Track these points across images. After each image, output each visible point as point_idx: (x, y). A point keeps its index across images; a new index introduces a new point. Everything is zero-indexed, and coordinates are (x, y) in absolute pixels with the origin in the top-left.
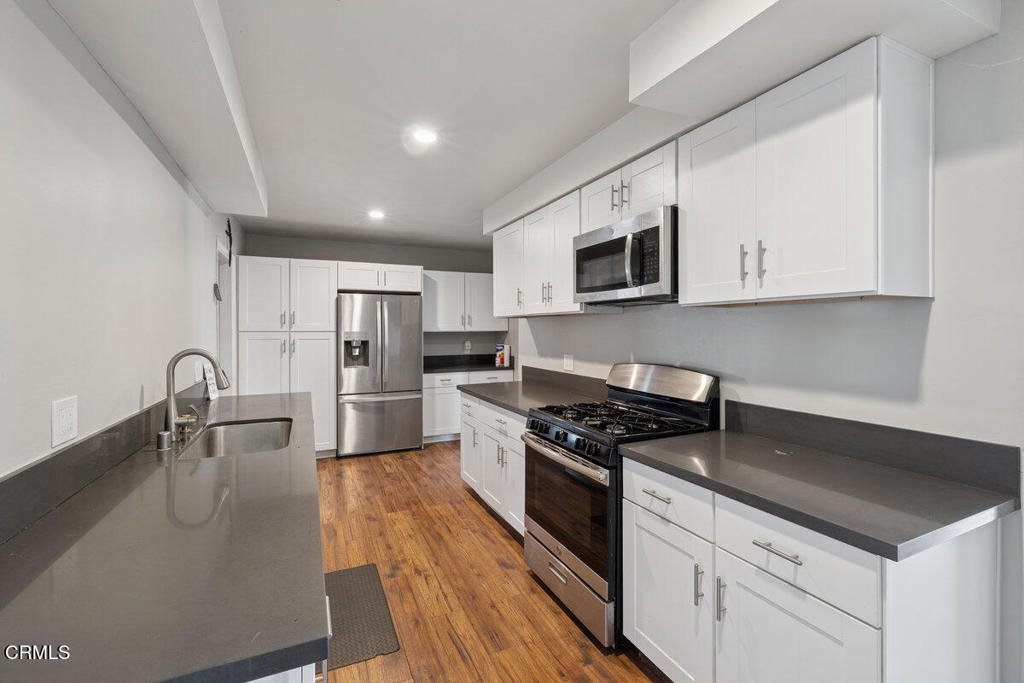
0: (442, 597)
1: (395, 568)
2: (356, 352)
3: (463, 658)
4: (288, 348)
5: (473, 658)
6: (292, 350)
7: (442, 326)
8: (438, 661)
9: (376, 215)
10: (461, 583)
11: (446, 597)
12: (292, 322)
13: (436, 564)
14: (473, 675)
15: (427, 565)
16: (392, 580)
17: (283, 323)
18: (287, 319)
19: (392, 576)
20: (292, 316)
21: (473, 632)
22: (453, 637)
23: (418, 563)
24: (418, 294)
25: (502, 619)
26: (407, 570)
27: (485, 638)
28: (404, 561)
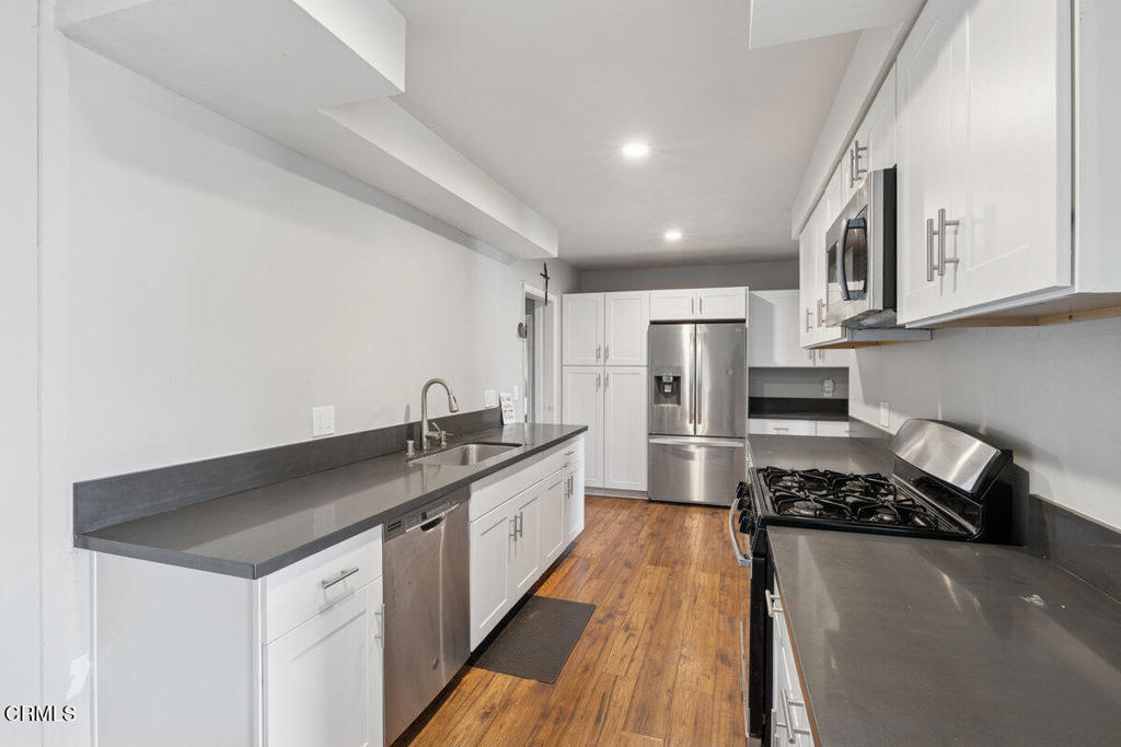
0: (627, 660)
1: (610, 616)
2: (668, 389)
3: (598, 719)
4: (603, 382)
5: (606, 725)
6: (606, 385)
7: (780, 361)
8: (575, 708)
9: (673, 238)
10: (657, 656)
11: (632, 660)
12: (606, 357)
13: (651, 628)
14: (593, 736)
15: (640, 626)
16: (598, 625)
17: (598, 357)
18: (603, 353)
19: (601, 622)
20: (606, 350)
21: (627, 704)
22: (605, 698)
23: (634, 620)
24: (743, 321)
25: (669, 708)
26: (618, 622)
27: (633, 714)
28: (624, 614)
